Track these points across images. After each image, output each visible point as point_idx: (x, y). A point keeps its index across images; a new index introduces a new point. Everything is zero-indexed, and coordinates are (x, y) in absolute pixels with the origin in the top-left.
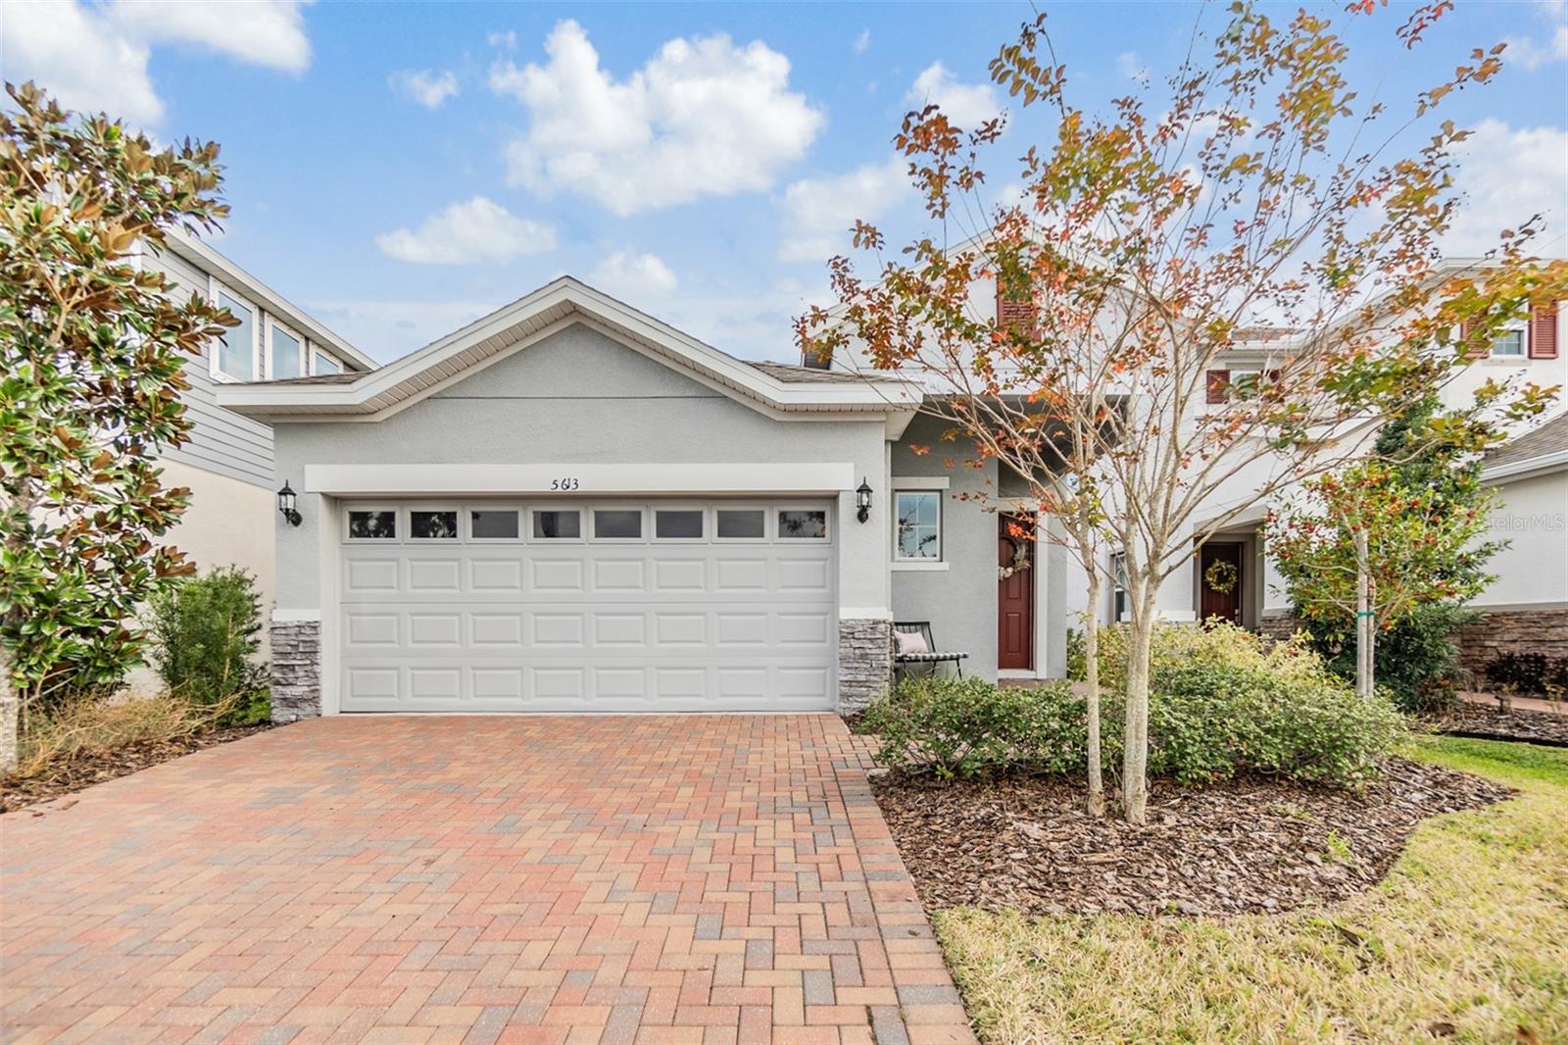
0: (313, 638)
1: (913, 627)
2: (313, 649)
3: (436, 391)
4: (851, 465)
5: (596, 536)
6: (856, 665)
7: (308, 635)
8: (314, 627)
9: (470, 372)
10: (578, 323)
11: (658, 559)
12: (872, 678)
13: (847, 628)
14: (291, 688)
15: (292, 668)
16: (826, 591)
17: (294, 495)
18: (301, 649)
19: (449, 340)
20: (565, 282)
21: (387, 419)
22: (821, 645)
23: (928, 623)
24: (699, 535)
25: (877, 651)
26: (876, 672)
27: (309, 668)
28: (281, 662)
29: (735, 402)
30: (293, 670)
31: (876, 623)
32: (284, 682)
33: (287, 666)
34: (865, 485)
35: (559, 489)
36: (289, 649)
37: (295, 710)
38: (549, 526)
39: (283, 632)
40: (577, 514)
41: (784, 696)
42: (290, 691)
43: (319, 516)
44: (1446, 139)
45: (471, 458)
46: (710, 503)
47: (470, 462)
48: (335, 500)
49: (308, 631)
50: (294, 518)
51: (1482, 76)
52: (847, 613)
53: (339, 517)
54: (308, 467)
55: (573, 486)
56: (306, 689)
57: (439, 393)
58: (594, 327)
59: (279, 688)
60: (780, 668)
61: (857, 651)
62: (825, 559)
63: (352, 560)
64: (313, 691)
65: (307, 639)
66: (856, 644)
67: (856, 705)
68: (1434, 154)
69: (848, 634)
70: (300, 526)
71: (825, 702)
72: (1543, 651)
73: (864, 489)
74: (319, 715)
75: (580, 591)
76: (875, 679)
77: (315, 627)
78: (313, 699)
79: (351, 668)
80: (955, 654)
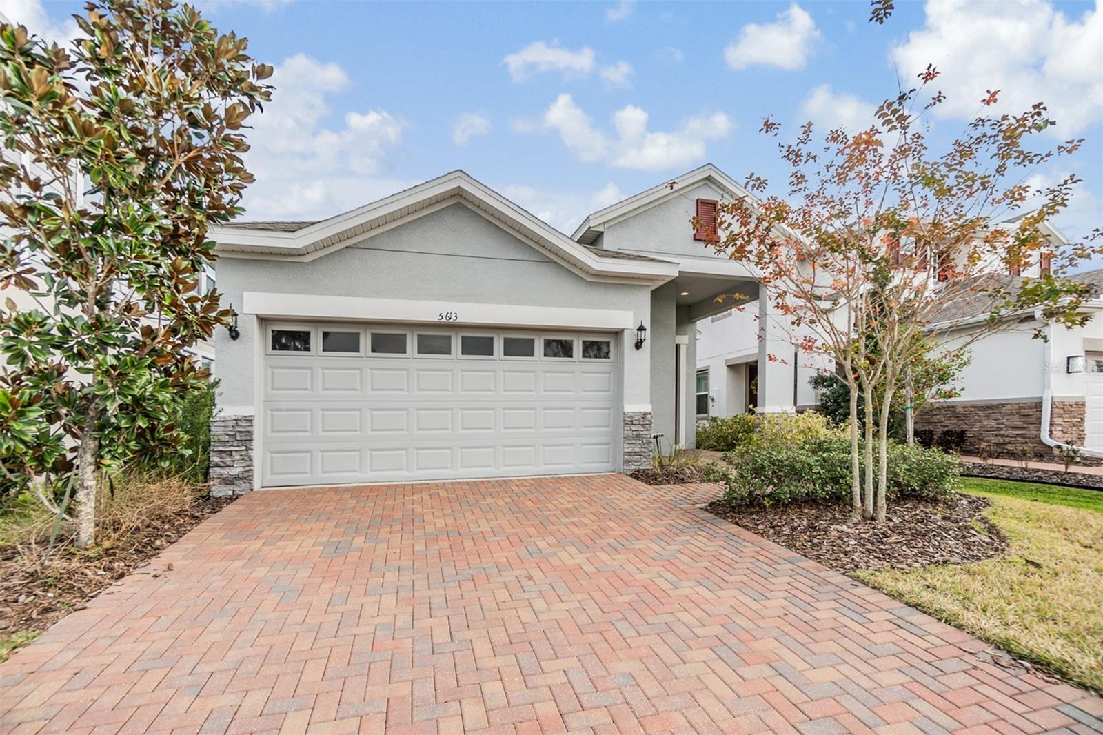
0: (249, 429)
2: (249, 438)
3: (353, 242)
4: (631, 313)
5: (462, 354)
6: (634, 441)
7: (244, 427)
8: (249, 420)
9: (379, 231)
10: (459, 203)
11: (504, 371)
12: (643, 450)
13: (629, 417)
14: (227, 469)
15: (230, 453)
16: (611, 393)
17: (236, 315)
18: (238, 438)
19: (373, 207)
20: (458, 174)
21: (313, 261)
22: (606, 429)
24: (532, 355)
25: (646, 432)
26: (646, 446)
27: (244, 453)
28: (220, 448)
29: (562, 267)
30: (231, 455)
31: (645, 414)
32: (223, 465)
33: (225, 452)
34: (642, 326)
35: (444, 320)
36: (228, 438)
37: (232, 487)
39: (223, 424)
40: (449, 338)
41: (584, 463)
42: (226, 472)
43: (254, 332)
44: (1069, 182)
45: (378, 294)
46: (539, 333)
47: (379, 297)
48: (263, 320)
49: (244, 424)
50: (234, 334)
51: (1069, 152)
52: (629, 408)
53: (264, 334)
54: (245, 294)
55: (453, 318)
56: (242, 469)
57: (355, 244)
58: (470, 206)
59: (218, 469)
60: (582, 445)
61: (634, 433)
62: (610, 373)
63: (272, 368)
64: (247, 471)
65: (243, 430)
66: (634, 428)
67: (633, 467)
68: (1063, 188)
69: (628, 421)
70: (238, 340)
71: (608, 466)
72: (931, 427)
73: (641, 329)
74: (252, 490)
75: (450, 393)
76: (645, 450)
77: (251, 421)
78: (247, 477)
79: (271, 452)
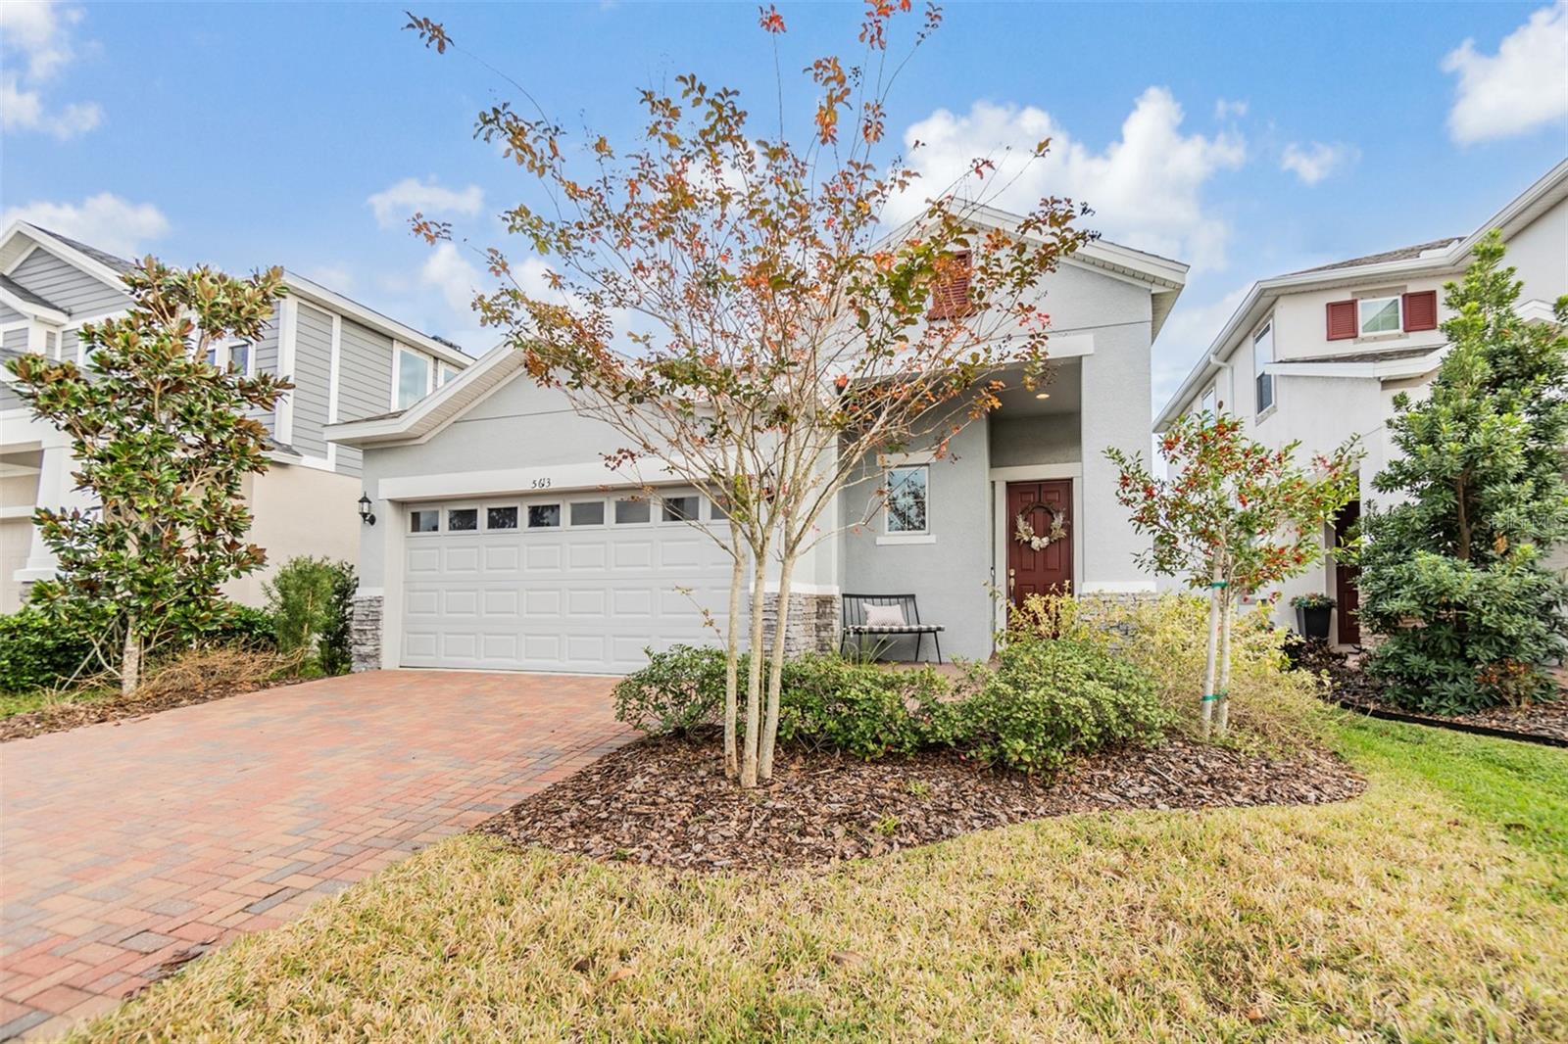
0: (378, 609)
1: (893, 600)
2: (377, 618)
3: (459, 417)
5: (571, 524)
7: (375, 607)
8: (379, 600)
9: (481, 399)
11: (616, 543)
14: (363, 647)
15: (365, 632)
17: (370, 502)
18: (370, 618)
21: (429, 441)
23: (913, 597)
24: (648, 519)
27: (374, 632)
28: (359, 627)
30: (365, 634)
32: (360, 643)
33: (362, 630)
35: (537, 487)
36: (364, 618)
37: (365, 664)
38: (538, 517)
39: (365, 605)
40: (558, 507)
42: (362, 649)
43: (387, 515)
45: (480, 466)
46: (655, 492)
48: (401, 504)
49: (375, 604)
50: (369, 519)
53: (404, 517)
54: (381, 481)
55: (546, 484)
56: (372, 648)
57: (461, 418)
59: (357, 647)
63: (411, 549)
64: (376, 649)
65: (374, 610)
70: (374, 524)
74: (380, 667)
75: (559, 570)
78: (376, 656)
79: (409, 633)
80: (933, 627)
